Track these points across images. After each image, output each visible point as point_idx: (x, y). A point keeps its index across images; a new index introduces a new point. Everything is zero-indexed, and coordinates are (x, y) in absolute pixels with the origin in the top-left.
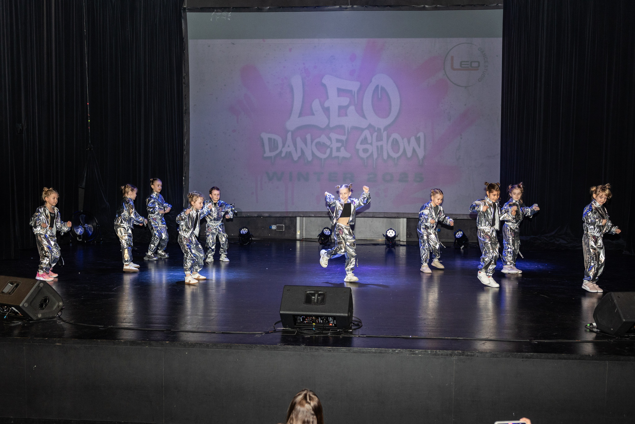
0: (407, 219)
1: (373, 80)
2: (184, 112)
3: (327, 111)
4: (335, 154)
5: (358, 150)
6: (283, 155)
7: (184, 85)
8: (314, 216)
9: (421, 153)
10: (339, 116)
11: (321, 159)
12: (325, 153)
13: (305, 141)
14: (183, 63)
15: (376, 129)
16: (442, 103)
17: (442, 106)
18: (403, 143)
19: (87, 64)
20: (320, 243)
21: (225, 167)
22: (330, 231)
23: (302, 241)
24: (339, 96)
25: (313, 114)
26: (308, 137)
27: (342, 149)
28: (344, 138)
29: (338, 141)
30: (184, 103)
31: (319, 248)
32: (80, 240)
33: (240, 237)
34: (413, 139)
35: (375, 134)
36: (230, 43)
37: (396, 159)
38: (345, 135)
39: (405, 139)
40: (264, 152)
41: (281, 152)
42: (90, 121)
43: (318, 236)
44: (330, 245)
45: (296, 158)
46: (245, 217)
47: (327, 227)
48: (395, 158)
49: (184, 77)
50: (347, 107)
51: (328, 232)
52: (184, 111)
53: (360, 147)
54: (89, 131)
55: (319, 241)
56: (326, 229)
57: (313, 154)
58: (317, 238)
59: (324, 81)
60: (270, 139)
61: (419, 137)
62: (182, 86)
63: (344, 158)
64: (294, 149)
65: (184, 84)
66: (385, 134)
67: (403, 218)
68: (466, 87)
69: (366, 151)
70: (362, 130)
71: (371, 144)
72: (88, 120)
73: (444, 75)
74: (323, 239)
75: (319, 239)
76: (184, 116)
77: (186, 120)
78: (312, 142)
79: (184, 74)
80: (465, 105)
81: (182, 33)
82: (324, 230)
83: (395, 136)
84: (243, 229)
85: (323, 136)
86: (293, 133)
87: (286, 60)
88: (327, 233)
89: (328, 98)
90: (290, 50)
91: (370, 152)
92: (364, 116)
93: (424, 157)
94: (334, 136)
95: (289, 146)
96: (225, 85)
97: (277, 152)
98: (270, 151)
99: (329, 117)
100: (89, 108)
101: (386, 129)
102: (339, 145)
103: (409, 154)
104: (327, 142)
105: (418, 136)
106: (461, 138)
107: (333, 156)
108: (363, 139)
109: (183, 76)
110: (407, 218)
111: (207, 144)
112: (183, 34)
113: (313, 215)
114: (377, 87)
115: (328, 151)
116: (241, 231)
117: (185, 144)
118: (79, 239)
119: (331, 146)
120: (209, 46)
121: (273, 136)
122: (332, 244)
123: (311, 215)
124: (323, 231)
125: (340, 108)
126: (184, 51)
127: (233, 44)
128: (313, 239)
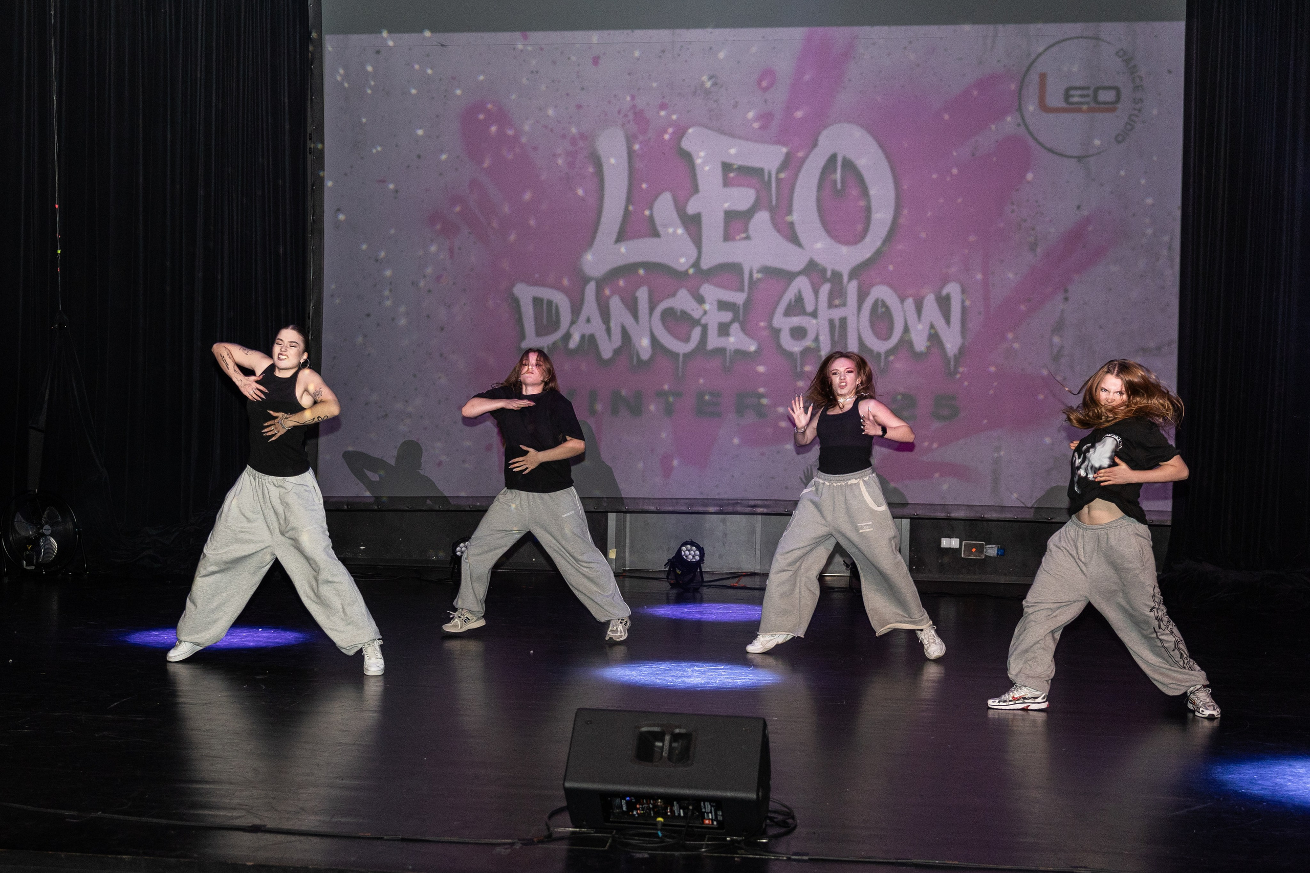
0: (910, 521)
1: (822, 140)
2: (309, 229)
3: (693, 224)
4: (714, 341)
5: (776, 332)
6: (574, 342)
7: (309, 157)
8: (655, 510)
9: (952, 341)
10: (727, 237)
11: (676, 355)
12: (687, 340)
13: (632, 307)
14: (309, 98)
15: (829, 274)
16: (1012, 203)
17: (1013, 211)
18: (903, 311)
19: (55, 101)
20: (671, 584)
21: (415, 376)
22: (698, 553)
23: (621, 577)
24: (727, 183)
25: (655, 234)
26: (643, 295)
27: (735, 327)
28: (739, 298)
29: (723, 305)
30: (310, 204)
31: (668, 596)
32: (28, 568)
33: (454, 566)
34: (930, 301)
35: (825, 289)
36: (435, 43)
37: (883, 357)
38: (742, 290)
39: (910, 302)
40: (522, 336)
41: (567, 337)
42: (61, 252)
43: (665, 565)
44: (699, 588)
45: (607, 353)
46: (468, 511)
47: (692, 541)
48: (879, 354)
49: (310, 134)
50: (748, 214)
51: (692, 552)
52: (309, 224)
53: (781, 322)
54: (59, 279)
55: (668, 578)
56: (689, 546)
57: (654, 341)
58: (663, 568)
59: (686, 144)
60: (537, 301)
61: (948, 297)
62: (305, 158)
63: (741, 354)
64: (603, 327)
65: (310, 153)
66: (852, 289)
67: (901, 518)
68: (1080, 159)
69: (798, 333)
70: (790, 276)
71: (814, 315)
72: (57, 249)
73: (1019, 125)
74: (679, 572)
75: (669, 572)
76: (309, 239)
77: (313, 251)
78: (652, 309)
79: (310, 128)
80: (1078, 207)
81: (308, 18)
82: (684, 548)
83: (881, 292)
84: (462, 545)
85: (683, 294)
86: (601, 283)
87: (583, 89)
88: (691, 557)
89: (696, 190)
90: (596, 61)
91: (811, 335)
92: (794, 239)
93: (962, 351)
94: (711, 292)
95: (588, 321)
96: (419, 157)
97: (557, 336)
98: (539, 334)
99: (698, 241)
100: (60, 217)
101: (855, 273)
102: (727, 316)
103: (920, 343)
104: (693, 310)
105: (944, 292)
106: (1066, 299)
107: (710, 346)
108: (793, 301)
109: (309, 131)
110: (911, 518)
111: (368, 315)
112: (310, 22)
113: (653, 508)
114: (833, 158)
115: (696, 333)
116: (458, 549)
117: (309, 313)
118: (27, 566)
119: (703, 321)
120: (378, 52)
121: (546, 293)
122: (705, 586)
123: (646, 507)
124: (680, 550)
125: (730, 216)
126: (312, 65)
127: (442, 45)
128: (653, 572)
